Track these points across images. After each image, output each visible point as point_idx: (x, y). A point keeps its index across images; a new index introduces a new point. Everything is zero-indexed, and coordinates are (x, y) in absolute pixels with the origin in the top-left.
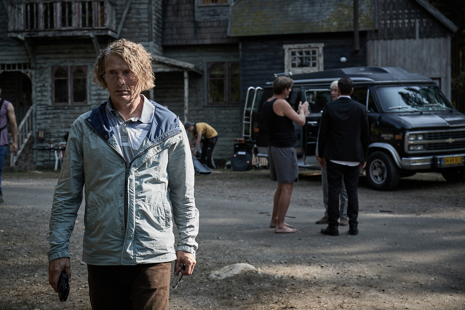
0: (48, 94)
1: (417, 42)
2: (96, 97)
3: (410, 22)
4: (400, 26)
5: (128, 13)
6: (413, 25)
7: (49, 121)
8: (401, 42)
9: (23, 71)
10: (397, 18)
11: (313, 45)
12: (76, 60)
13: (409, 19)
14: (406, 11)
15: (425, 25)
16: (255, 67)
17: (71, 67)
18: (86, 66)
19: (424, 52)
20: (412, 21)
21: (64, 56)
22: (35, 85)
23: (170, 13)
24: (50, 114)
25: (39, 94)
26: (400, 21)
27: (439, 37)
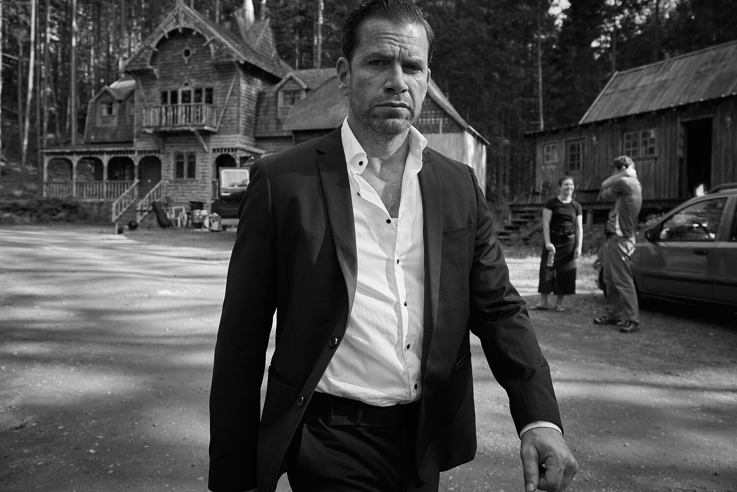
0: (171, 172)
1: (440, 136)
2: (202, 175)
3: (435, 121)
4: (429, 123)
5: (224, 113)
6: (438, 123)
7: (172, 191)
9: (157, 155)
10: (426, 118)
12: (190, 148)
13: (435, 118)
14: (433, 112)
15: (446, 122)
17: (187, 153)
18: (196, 152)
19: (446, 144)
20: (437, 119)
21: (183, 144)
22: (164, 165)
24: (172, 186)
25: (166, 172)
26: (429, 120)
27: (457, 132)
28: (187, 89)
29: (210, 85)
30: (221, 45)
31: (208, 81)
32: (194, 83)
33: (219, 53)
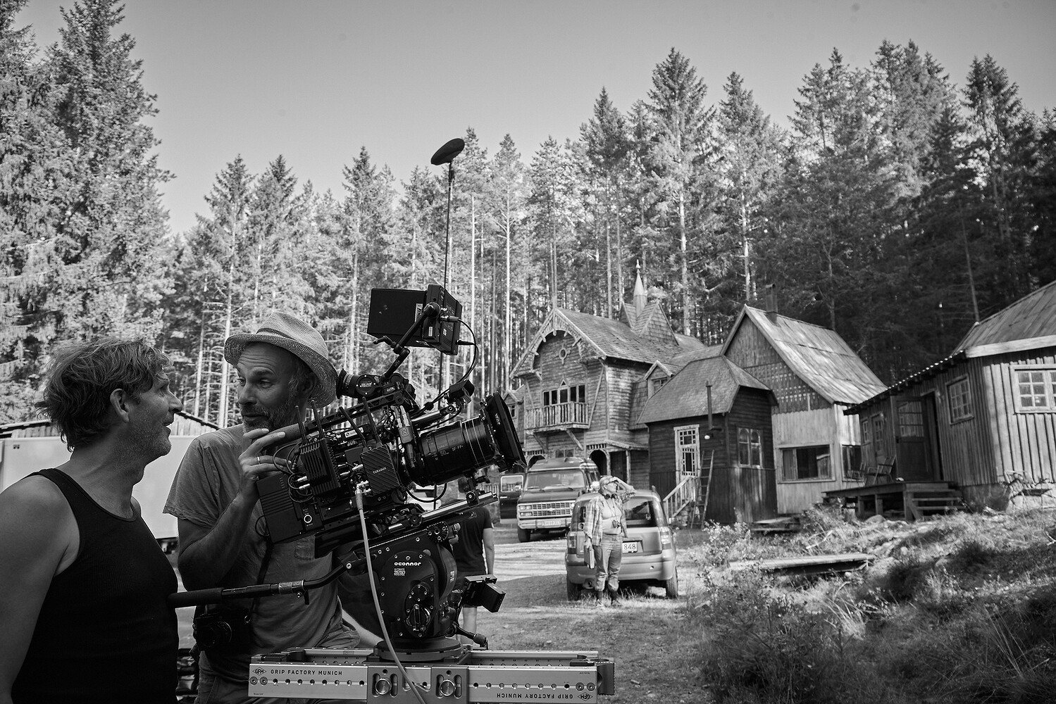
1: (809, 413)
3: (803, 396)
4: (798, 400)
5: (595, 409)
6: (805, 398)
8: (797, 414)
10: (793, 394)
11: (692, 426)
12: (568, 446)
13: (802, 393)
14: (800, 388)
15: (814, 398)
16: (658, 446)
17: (566, 451)
18: (573, 450)
19: (816, 422)
21: (562, 443)
23: (635, 405)
26: (796, 396)
27: (826, 408)
28: (564, 388)
29: (582, 382)
30: (587, 343)
31: (580, 379)
32: (570, 383)
33: (585, 351)
